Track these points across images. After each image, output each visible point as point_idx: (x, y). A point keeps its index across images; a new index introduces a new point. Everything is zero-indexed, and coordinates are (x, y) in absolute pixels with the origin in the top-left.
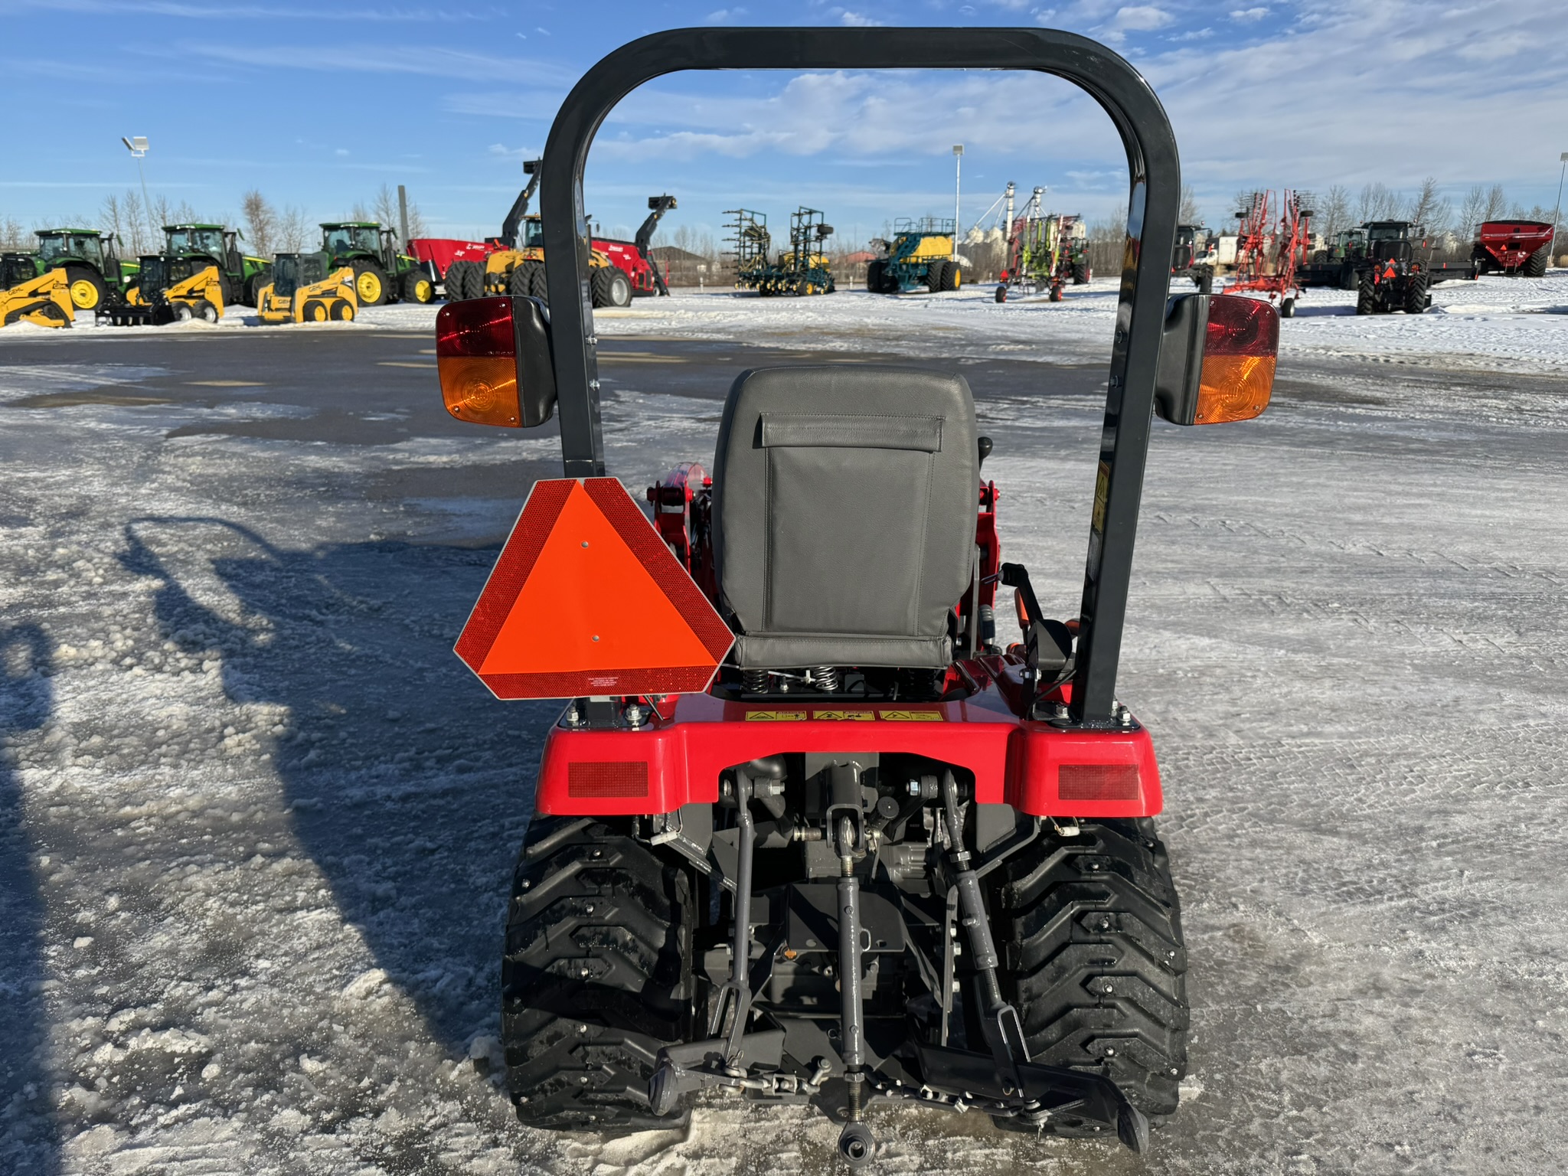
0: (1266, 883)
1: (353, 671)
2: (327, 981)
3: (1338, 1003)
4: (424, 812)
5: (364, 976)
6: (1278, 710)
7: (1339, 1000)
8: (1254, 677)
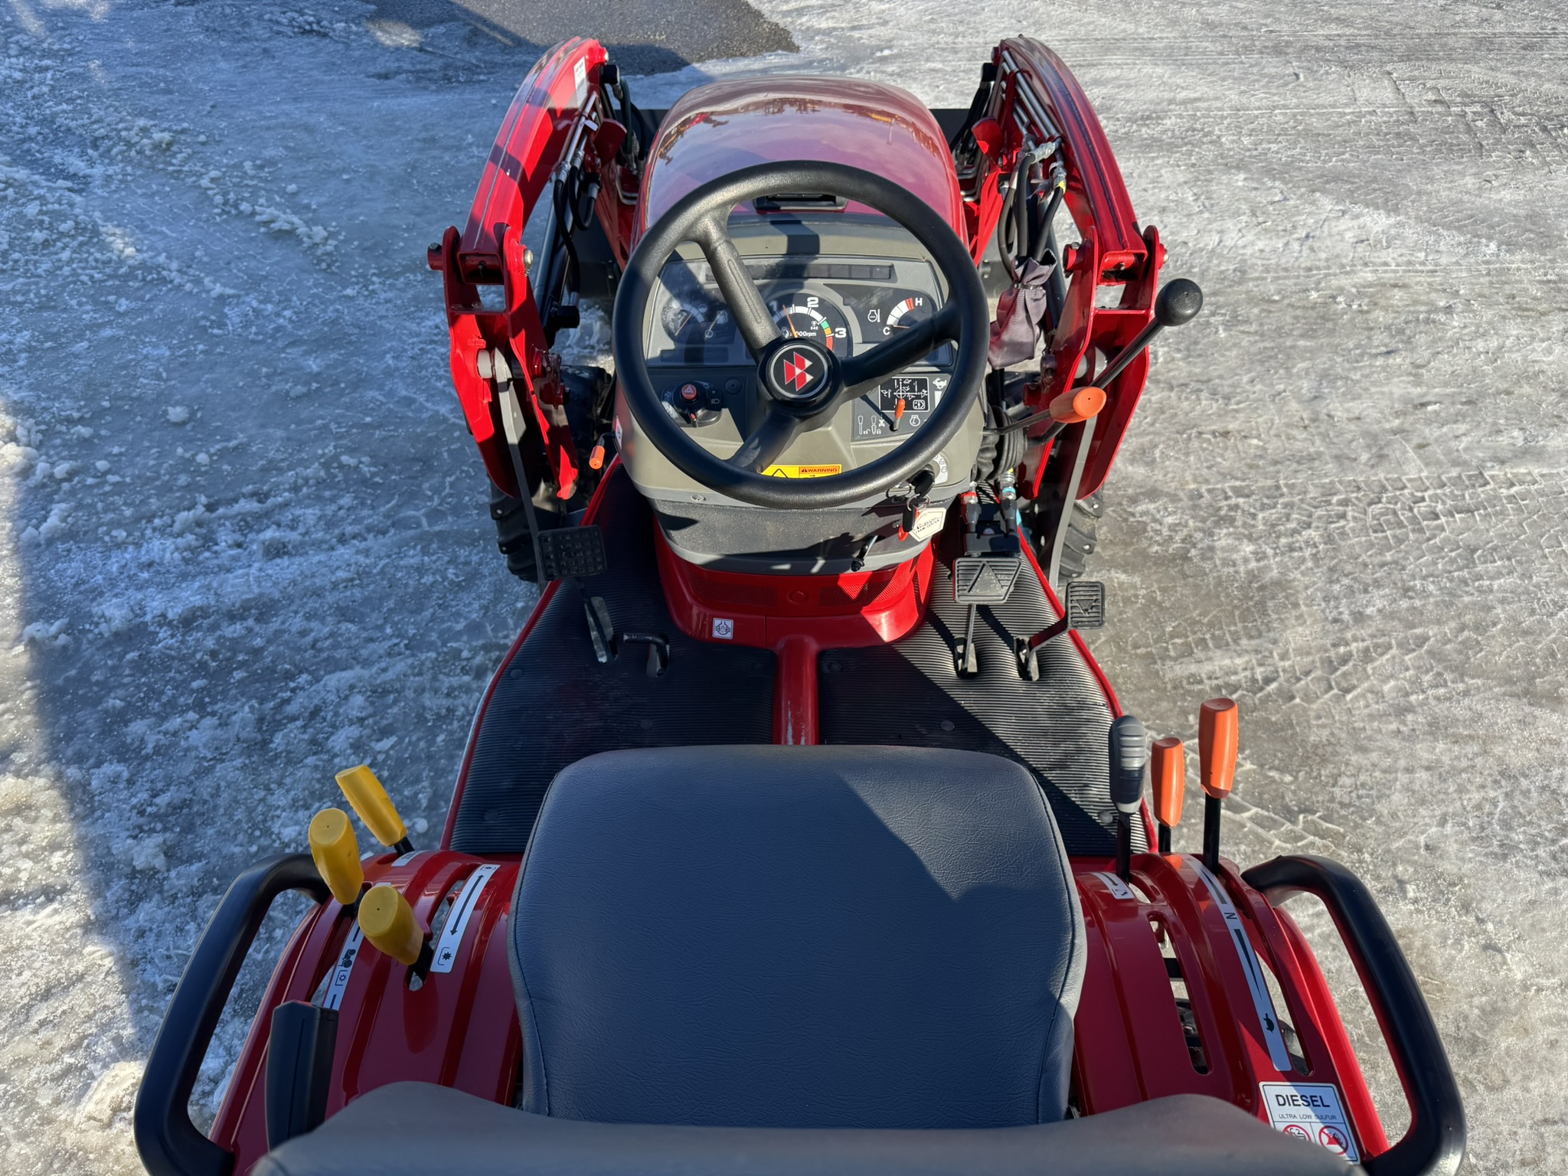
0: (1449, 828)
1: (124, 305)
2: (57, 1079)
3: (1548, 1131)
4: (214, 654)
5: (107, 1077)
6: (1482, 394)
7: (1546, 1121)
8: (1449, 310)
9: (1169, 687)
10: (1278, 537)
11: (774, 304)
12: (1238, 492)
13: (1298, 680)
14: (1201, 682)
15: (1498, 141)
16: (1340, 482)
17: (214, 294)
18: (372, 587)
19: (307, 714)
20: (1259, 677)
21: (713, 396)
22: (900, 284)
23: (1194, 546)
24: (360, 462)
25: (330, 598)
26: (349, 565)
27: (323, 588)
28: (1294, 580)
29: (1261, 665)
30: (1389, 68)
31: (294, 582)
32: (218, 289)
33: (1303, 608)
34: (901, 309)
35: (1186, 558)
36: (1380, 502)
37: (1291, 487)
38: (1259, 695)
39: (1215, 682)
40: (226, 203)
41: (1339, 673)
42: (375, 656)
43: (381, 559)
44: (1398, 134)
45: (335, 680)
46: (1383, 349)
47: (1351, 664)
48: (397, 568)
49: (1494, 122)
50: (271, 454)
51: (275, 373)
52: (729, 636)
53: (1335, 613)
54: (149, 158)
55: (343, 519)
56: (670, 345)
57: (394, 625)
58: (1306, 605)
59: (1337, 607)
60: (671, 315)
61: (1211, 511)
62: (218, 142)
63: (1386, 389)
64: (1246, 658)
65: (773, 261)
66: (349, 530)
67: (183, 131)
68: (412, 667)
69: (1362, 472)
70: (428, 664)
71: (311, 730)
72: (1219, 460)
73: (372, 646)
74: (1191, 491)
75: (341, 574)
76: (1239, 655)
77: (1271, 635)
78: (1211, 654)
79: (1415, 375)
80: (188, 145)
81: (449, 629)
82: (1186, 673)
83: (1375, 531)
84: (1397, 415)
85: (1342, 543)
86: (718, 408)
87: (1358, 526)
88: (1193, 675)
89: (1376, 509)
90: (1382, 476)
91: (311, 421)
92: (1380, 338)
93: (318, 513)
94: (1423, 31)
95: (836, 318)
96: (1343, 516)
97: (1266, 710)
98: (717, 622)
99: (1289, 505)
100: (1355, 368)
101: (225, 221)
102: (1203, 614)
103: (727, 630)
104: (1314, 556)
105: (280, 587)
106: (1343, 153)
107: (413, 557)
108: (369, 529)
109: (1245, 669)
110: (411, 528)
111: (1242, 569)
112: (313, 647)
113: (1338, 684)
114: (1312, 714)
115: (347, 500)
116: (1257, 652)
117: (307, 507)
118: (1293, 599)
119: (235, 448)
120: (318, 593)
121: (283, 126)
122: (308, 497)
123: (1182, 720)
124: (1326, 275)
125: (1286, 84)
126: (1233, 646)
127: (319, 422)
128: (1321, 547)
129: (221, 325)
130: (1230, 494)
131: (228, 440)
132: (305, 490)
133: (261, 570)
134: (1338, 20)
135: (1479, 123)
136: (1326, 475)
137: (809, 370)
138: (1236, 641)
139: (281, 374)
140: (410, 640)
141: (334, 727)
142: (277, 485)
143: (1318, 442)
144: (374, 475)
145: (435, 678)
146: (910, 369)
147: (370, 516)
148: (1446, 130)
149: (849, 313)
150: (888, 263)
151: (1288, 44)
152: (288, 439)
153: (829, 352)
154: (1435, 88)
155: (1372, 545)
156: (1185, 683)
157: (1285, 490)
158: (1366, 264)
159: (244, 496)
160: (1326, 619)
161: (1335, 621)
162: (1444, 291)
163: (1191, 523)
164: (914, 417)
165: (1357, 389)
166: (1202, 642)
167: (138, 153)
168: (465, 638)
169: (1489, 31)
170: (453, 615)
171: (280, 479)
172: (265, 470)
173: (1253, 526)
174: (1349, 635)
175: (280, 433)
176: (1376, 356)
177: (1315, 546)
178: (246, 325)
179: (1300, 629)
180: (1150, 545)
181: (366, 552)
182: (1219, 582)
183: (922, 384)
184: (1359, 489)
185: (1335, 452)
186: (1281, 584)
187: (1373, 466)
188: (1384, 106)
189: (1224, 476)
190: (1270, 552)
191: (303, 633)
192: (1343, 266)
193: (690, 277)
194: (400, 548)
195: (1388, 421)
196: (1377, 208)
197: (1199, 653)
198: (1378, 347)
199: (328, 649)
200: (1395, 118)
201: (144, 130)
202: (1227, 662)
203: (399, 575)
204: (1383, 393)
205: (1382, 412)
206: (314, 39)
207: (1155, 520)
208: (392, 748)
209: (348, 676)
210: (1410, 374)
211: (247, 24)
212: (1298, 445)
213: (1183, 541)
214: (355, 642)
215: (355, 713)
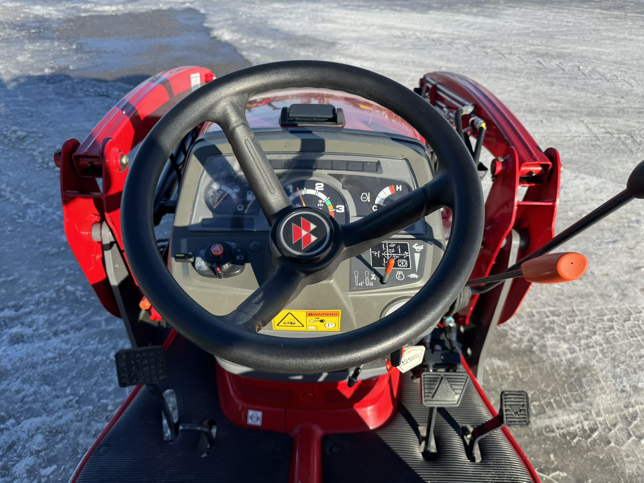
9: (535, 434)
10: (580, 339)
11: (291, 187)
12: (553, 313)
13: (610, 430)
14: (553, 431)
15: (638, 149)
16: (606, 309)
17: (24, 203)
18: (65, 363)
19: (5, 447)
20: (586, 428)
21: (239, 254)
22: (385, 175)
23: (535, 344)
24: (77, 289)
25: (40, 369)
26: (55, 349)
27: (37, 363)
28: (593, 366)
29: (586, 419)
30: (582, 119)
31: (21, 359)
32: (26, 201)
33: (603, 383)
34: (386, 193)
35: (532, 352)
36: (629, 320)
37: (581, 311)
38: (589, 440)
39: (561, 431)
40: (43, 162)
41: (632, 425)
42: (57, 407)
43: (74, 345)
44: (593, 145)
45: (28, 424)
46: (611, 240)
47: (638, 419)
48: (82, 351)
49: (634, 141)
50: (30, 284)
51: (44, 242)
52: (259, 423)
53: (621, 386)
54: (13, 143)
55: (59, 322)
56: (209, 215)
57: (73, 387)
58: (604, 381)
59: (621, 383)
60: (211, 193)
61: (540, 324)
62: (47, 137)
63: (618, 260)
64: (577, 415)
65: (290, 157)
66: (61, 327)
67: (33, 132)
68: (77, 415)
69: (616, 303)
70: (87, 414)
71: (5, 459)
72: (540, 295)
73: (57, 401)
74: (528, 312)
75: (50, 355)
76: (573, 413)
77: (588, 400)
78: (556, 412)
79: (630, 253)
80: (32, 137)
81: (105, 390)
82: (544, 425)
83: (632, 337)
84: (627, 273)
85: (616, 344)
86: (242, 263)
87: (622, 333)
88: (547, 427)
89: (628, 324)
90: (627, 305)
91: (56, 267)
92: (607, 235)
93: (46, 317)
94: (593, 105)
95: (337, 198)
96: (612, 328)
97: (595, 451)
98: (251, 413)
99: (581, 321)
100: (599, 249)
101: (41, 170)
102: (548, 386)
103: (258, 419)
104: (602, 351)
105: (13, 362)
106: (570, 152)
107: (93, 345)
108: (72, 328)
109: (577, 422)
110: (95, 327)
111: (563, 358)
112: (22, 401)
113: (634, 433)
114: (624, 454)
115: (64, 311)
116: (583, 411)
117: (41, 314)
118: (595, 377)
119: (11, 281)
120: (33, 366)
121: (80, 131)
122: (43, 308)
123: (547, 458)
124: (574, 205)
125: (538, 124)
126: (567, 407)
127: (60, 268)
128: (604, 346)
129: (23, 217)
130: (549, 314)
131: (9, 276)
132: (42, 305)
133: (5, 351)
134: (555, 101)
135: (628, 141)
136: (598, 305)
137: (314, 232)
138: (569, 403)
139: (47, 242)
140: (80, 397)
141: (20, 457)
142: (28, 301)
143: (589, 287)
144: (82, 296)
145: (89, 424)
146: (395, 236)
147: (74, 320)
148: (614, 144)
149: (347, 195)
150: (375, 160)
151: (535, 109)
152: (42, 276)
153: (331, 218)
154: (604, 127)
155: (631, 345)
156: (544, 432)
157: (578, 313)
158: (592, 200)
159: (9, 307)
160: (617, 390)
161: (623, 391)
162: (633, 213)
163: (531, 330)
164: (399, 273)
165: (603, 259)
166: (549, 404)
167: (8, 140)
168: (112, 397)
169: (621, 106)
170: (108, 381)
171: (31, 298)
172: (24, 293)
173: (565, 333)
174: (632, 400)
175: (38, 273)
176: (608, 243)
177: (601, 345)
178: (36, 218)
179: (604, 396)
180: (511, 343)
181: (67, 342)
182: (553, 367)
183: (404, 248)
184: (617, 313)
185: (599, 292)
186: (586, 368)
187: (621, 300)
188: (583, 133)
189: (544, 304)
190: (577, 348)
191: (18, 392)
192: (581, 201)
193: (227, 166)
194: (87, 339)
195: (622, 276)
196: (591, 175)
197: (549, 412)
198: (608, 239)
199: (30, 402)
200: (589, 138)
201: (15, 132)
202: (566, 417)
203: (82, 356)
204: (616, 262)
205: (618, 271)
206: (104, 98)
207: (512, 329)
208: (52, 473)
209: (36, 421)
210: (627, 252)
211: (75, 92)
212: (579, 288)
213: (529, 341)
214: (47, 398)
215: (35, 447)
